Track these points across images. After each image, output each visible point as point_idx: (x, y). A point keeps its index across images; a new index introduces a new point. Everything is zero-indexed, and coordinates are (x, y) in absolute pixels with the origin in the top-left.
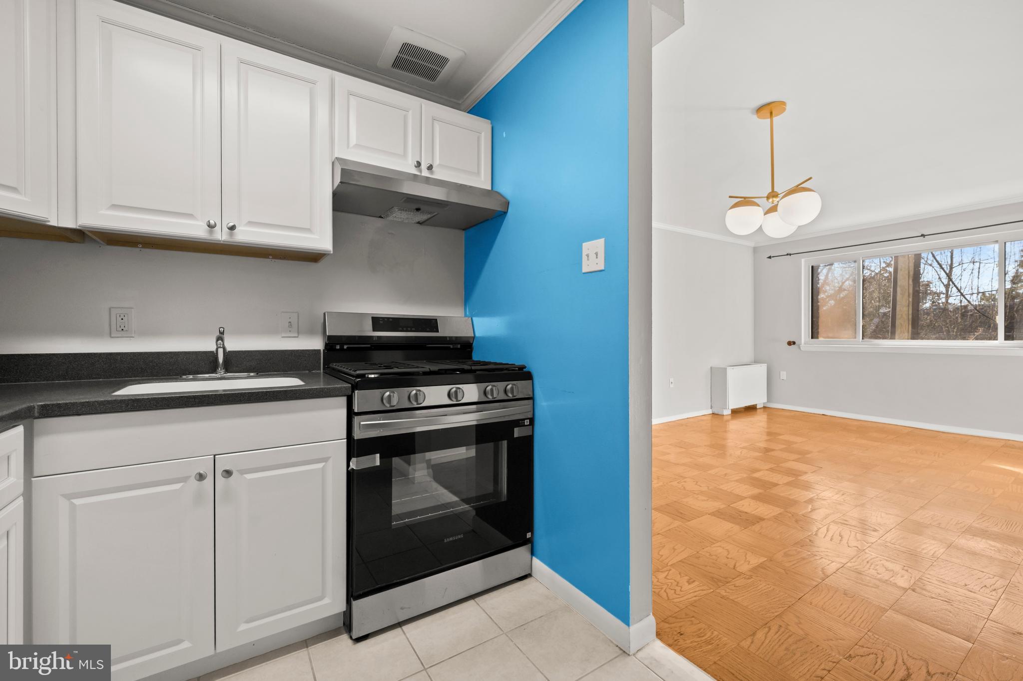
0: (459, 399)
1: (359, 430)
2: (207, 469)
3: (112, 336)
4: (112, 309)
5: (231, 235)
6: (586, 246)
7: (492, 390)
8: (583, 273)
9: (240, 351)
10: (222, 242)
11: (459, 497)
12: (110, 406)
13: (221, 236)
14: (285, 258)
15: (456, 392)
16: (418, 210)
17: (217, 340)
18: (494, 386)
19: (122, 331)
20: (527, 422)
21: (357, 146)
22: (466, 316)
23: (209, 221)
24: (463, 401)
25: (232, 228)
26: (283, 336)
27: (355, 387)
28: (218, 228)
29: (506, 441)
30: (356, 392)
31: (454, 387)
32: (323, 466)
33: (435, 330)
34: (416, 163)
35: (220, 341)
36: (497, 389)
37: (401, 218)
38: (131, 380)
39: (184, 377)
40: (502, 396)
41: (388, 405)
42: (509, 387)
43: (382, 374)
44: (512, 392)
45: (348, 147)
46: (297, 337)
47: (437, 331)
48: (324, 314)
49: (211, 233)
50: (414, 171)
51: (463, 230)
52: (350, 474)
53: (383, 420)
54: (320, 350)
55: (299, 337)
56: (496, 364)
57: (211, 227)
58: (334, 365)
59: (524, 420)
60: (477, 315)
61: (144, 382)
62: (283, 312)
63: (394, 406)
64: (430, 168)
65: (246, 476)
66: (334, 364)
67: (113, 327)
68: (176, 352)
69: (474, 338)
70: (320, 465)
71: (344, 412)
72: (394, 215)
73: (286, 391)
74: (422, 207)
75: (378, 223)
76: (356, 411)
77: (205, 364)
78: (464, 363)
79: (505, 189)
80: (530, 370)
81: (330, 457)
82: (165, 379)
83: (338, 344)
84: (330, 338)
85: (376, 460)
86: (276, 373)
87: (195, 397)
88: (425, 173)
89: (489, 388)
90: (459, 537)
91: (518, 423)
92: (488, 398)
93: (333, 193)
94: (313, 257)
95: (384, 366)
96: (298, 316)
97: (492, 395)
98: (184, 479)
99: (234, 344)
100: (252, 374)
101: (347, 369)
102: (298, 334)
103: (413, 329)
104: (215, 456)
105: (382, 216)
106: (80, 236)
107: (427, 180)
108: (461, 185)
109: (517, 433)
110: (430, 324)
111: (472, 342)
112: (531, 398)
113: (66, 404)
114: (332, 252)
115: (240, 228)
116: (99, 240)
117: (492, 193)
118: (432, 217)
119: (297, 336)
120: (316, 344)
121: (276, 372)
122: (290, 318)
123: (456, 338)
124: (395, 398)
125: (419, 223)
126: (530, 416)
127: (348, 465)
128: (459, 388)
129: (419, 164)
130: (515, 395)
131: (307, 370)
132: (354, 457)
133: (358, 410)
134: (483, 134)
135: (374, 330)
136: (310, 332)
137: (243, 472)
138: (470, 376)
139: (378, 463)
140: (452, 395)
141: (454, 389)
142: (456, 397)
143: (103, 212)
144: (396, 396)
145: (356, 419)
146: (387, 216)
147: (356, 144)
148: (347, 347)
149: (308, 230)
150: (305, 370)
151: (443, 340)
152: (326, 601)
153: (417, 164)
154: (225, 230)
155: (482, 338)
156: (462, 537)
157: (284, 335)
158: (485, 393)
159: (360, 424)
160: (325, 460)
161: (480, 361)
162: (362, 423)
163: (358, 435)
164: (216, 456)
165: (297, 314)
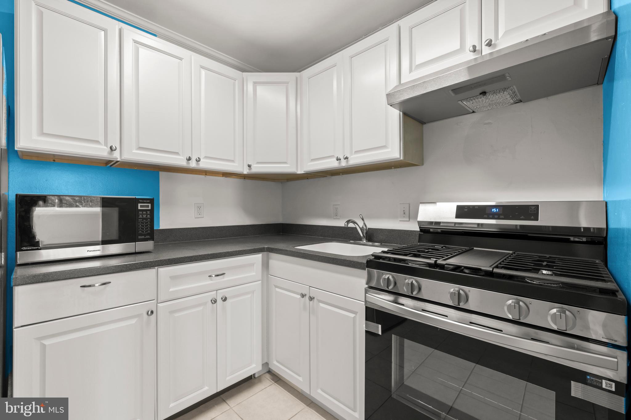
3: (334, 218)
4: (334, 205)
10: (346, 167)
13: (344, 164)
16: (484, 93)
19: (336, 216)
21: (418, 66)
22: (604, 199)
23: (337, 157)
25: (347, 158)
26: (401, 220)
27: (367, 265)
28: (341, 160)
29: (554, 393)
30: (367, 269)
34: (471, 48)
46: (409, 221)
47: (537, 219)
48: (420, 204)
49: (340, 163)
57: (339, 160)
62: (400, 204)
63: (390, 288)
65: (320, 304)
67: (334, 215)
70: (352, 316)
75: (472, 119)
84: (419, 223)
85: (379, 329)
88: (486, 51)
93: (402, 113)
96: (409, 207)
102: (409, 219)
103: (501, 217)
105: (473, 111)
109: (579, 391)
110: (527, 211)
115: (351, 157)
122: (405, 208)
125: (517, 102)
126: (617, 377)
129: (474, 48)
135: (457, 216)
137: (320, 301)
139: (380, 333)
143: (309, 164)
148: (441, 231)
149: (384, 147)
152: (356, 414)
154: (345, 160)
160: (355, 313)
164: (310, 287)
165: (408, 205)
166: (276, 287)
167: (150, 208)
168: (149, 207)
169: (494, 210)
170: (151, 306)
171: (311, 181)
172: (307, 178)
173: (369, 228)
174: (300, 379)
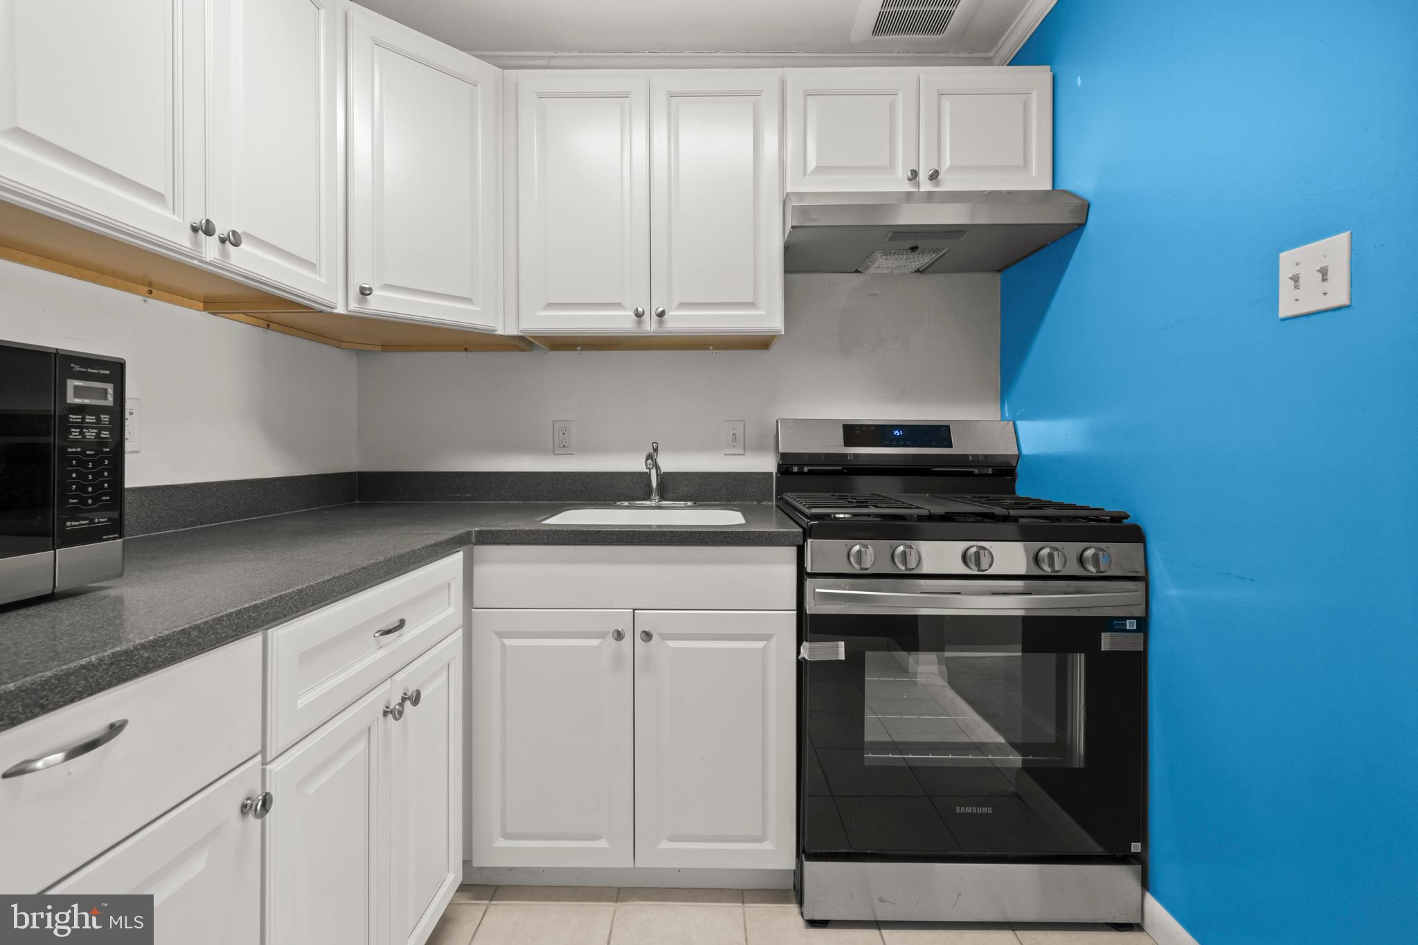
0: (983, 567)
1: (813, 600)
2: (626, 626)
3: (556, 453)
4: (555, 423)
5: (661, 323)
6: (1288, 261)
7: (1051, 556)
8: (1283, 320)
9: (676, 473)
10: (651, 334)
11: (1006, 738)
12: (534, 536)
13: (650, 327)
14: (728, 347)
15: (977, 555)
16: (914, 249)
17: (647, 460)
18: (1057, 549)
19: (563, 447)
20: (1131, 625)
21: (819, 169)
22: (1003, 418)
23: (637, 309)
24: (992, 571)
25: (661, 315)
27: (808, 533)
28: (646, 317)
29: (1083, 655)
30: (809, 541)
31: (973, 546)
32: (764, 647)
33: (945, 443)
34: (909, 173)
35: (649, 461)
36: (1063, 556)
37: (887, 268)
38: (571, 504)
39: (619, 503)
40: (1074, 569)
41: (857, 567)
42: (1089, 553)
43: (855, 515)
44: (1096, 564)
45: (805, 174)
46: (743, 455)
47: (950, 445)
48: (777, 422)
49: (639, 323)
50: (908, 187)
51: (999, 271)
52: (801, 664)
53: (849, 590)
54: (772, 473)
55: (746, 454)
56: (1061, 506)
57: (639, 315)
58: (788, 497)
59: (1125, 619)
60: (1024, 417)
61: (580, 507)
62: (726, 421)
63: (868, 568)
64: (934, 176)
65: (668, 642)
66: (789, 494)
67: (556, 445)
68: (611, 473)
69: (1019, 457)
70: (760, 645)
71: (792, 570)
72: (877, 264)
73: (715, 532)
74: (921, 244)
75: (853, 280)
76: (809, 570)
77: (640, 488)
78: (996, 502)
79: (1080, 182)
80: (1139, 524)
81: (773, 635)
82: (600, 505)
83: (795, 465)
84: (784, 456)
85: (839, 650)
86: (717, 503)
87: (613, 533)
88: (926, 186)
89: (1045, 552)
90: (985, 810)
91: (1110, 624)
92: (1042, 569)
93: (785, 247)
94: (761, 343)
95: (857, 502)
96: (744, 426)
97: (1052, 564)
98: (601, 635)
99: (670, 463)
100: (689, 503)
101: (801, 503)
102: (745, 451)
103: (909, 443)
104: (634, 610)
105: (860, 269)
106: (523, 344)
107: (930, 197)
108: (991, 192)
109: (1107, 642)
110: (938, 434)
111: (1014, 465)
112: (1144, 579)
113: (497, 531)
114: (783, 333)
115: (671, 313)
116: (542, 346)
117: (1055, 193)
118: (938, 259)
119: (742, 452)
120: (767, 464)
121: (717, 501)
122: (734, 429)
123: (986, 456)
124: (869, 556)
125: (918, 271)
126: (1139, 612)
127: (798, 652)
128: (984, 548)
129: (915, 174)
130: (1102, 569)
131: (756, 501)
132: (807, 641)
133: (811, 570)
134: (1035, 93)
135: (848, 443)
136: (760, 448)
137: (665, 637)
138: (1009, 528)
139: (842, 657)
140: (971, 557)
141: (974, 550)
142: (978, 563)
143: (539, 314)
144: (870, 553)
145: (809, 583)
146: (867, 268)
147: (817, 167)
148: (809, 470)
149: (751, 305)
150: (753, 501)
151: (962, 459)
152: (768, 845)
153: (911, 173)
154: (655, 317)
155: (1034, 458)
156: (990, 812)
157: (727, 452)
158: (1036, 560)
159: (814, 591)
160: (766, 637)
161: (1029, 499)
162: (817, 590)
163: (812, 608)
164: (636, 611)
165: (743, 423)
166: (502, 635)
167: (109, 402)
168: (106, 398)
169: (897, 432)
170: (247, 783)
171: (473, 356)
172: (466, 349)
173: (664, 473)
174: (603, 844)
